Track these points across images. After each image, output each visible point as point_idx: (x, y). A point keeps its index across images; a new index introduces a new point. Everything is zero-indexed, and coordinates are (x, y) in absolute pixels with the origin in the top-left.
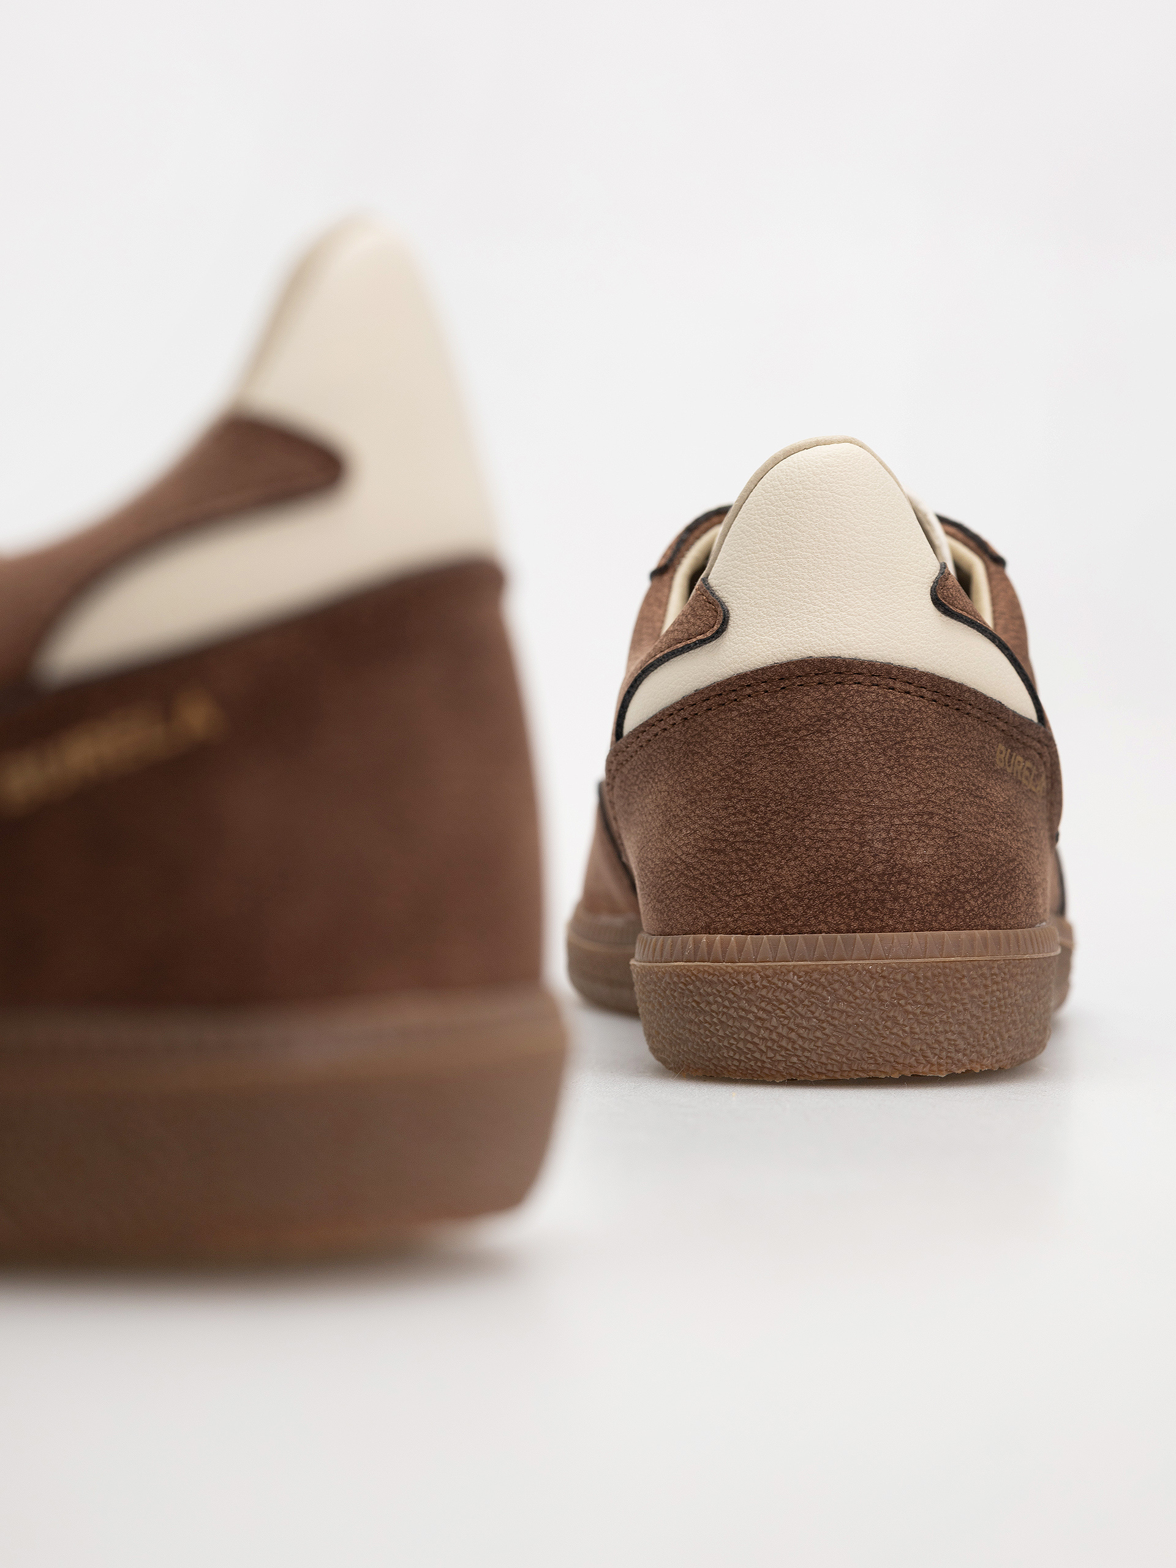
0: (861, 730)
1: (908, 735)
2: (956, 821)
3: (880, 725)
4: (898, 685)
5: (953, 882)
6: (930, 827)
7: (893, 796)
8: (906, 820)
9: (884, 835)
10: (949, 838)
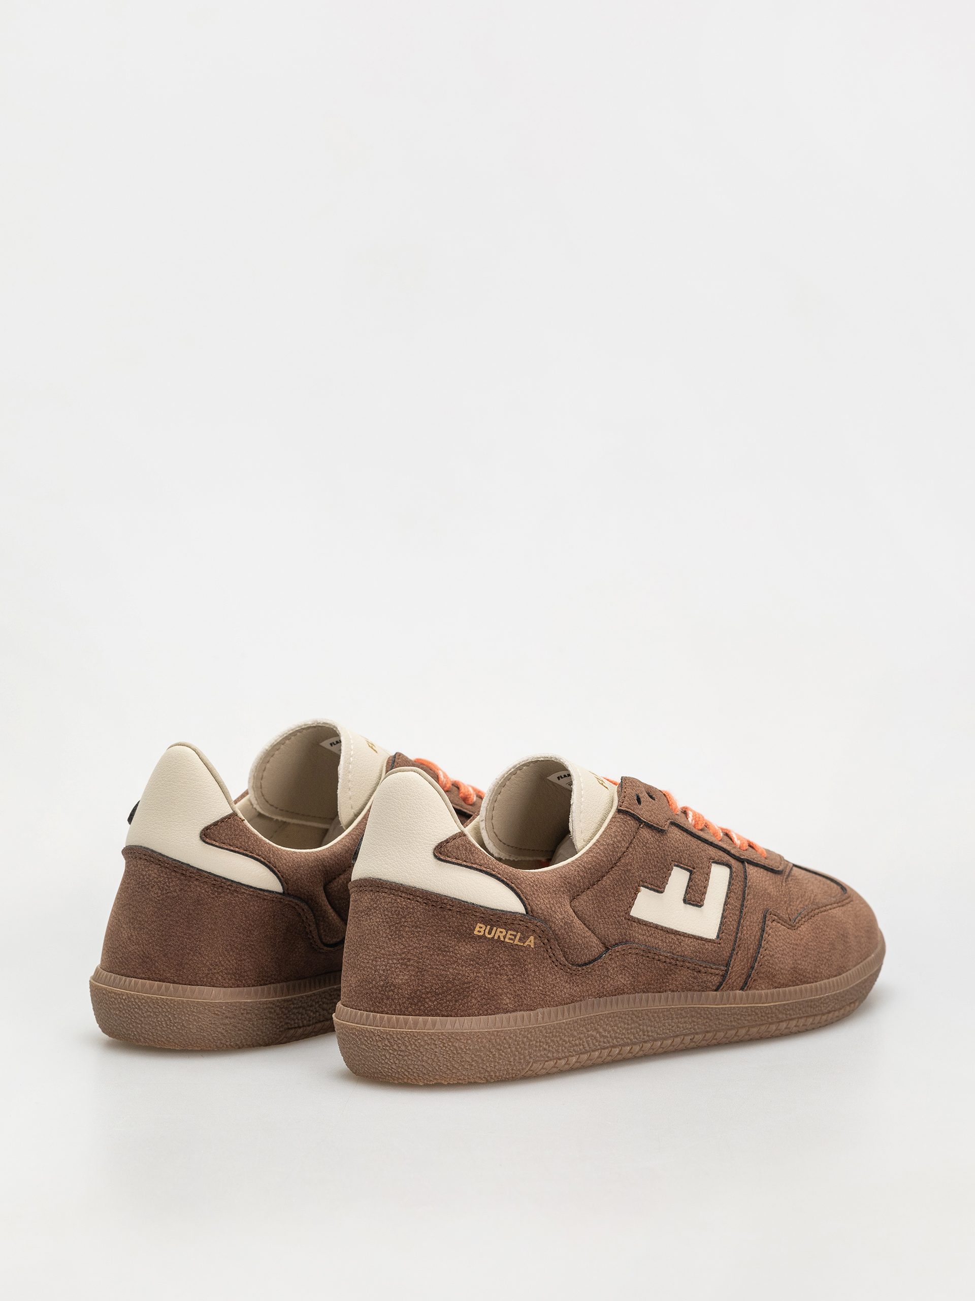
0: (382, 916)
1: (403, 920)
2: (424, 963)
3: (390, 914)
4: (403, 895)
5: (418, 993)
6: (407, 966)
7: (390, 949)
8: (395, 961)
9: (384, 968)
10: (418, 971)
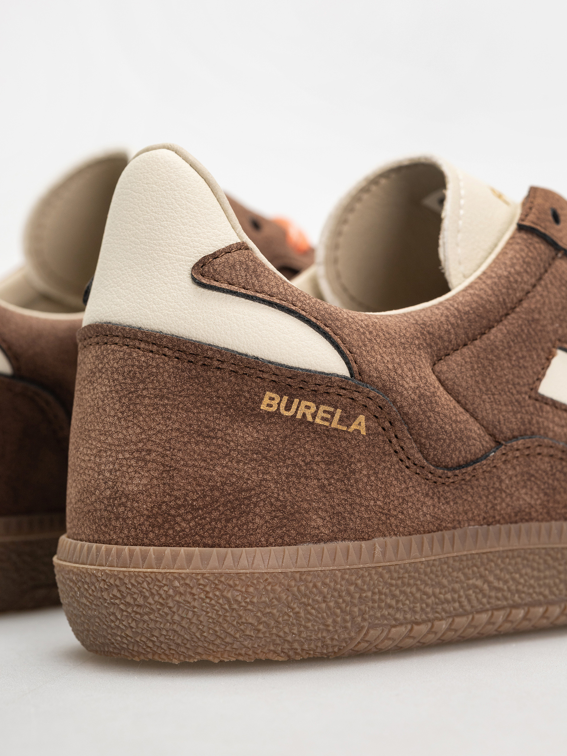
0: (109, 381)
1: (141, 386)
2: (174, 457)
3: (121, 378)
4: (142, 345)
5: (164, 507)
6: (146, 462)
7: (121, 436)
8: (127, 455)
9: (111, 467)
10: (164, 471)
